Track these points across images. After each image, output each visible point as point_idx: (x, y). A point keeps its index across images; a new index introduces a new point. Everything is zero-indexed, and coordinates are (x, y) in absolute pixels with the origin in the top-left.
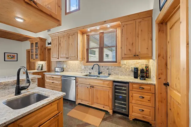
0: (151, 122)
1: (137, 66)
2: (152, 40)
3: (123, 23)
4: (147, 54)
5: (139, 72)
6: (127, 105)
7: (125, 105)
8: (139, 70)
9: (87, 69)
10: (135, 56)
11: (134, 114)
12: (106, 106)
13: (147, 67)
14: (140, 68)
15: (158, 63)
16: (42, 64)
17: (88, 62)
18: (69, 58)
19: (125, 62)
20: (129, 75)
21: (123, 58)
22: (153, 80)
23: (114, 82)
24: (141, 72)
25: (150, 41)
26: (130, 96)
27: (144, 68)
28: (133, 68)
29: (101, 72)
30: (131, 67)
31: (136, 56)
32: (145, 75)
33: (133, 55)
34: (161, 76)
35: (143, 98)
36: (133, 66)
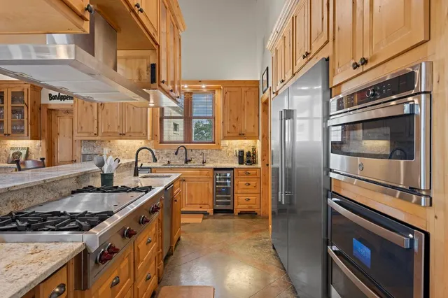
0: (256, 211)
1: (243, 148)
2: (259, 116)
3: (226, 89)
4: (254, 133)
5: (245, 156)
6: (232, 198)
7: (228, 198)
8: (245, 154)
9: (161, 156)
10: (240, 134)
11: (240, 206)
12: (205, 204)
13: (254, 149)
14: (246, 151)
15: (262, 142)
16: (27, 146)
17: (161, 142)
18: (127, 135)
19: (227, 142)
20: (232, 161)
21: (225, 138)
22: (259, 165)
23: (215, 169)
24: (247, 156)
25: (257, 117)
26: (235, 185)
27: (251, 151)
28: (238, 151)
29: (189, 158)
30: (235, 149)
31: (242, 136)
32: (251, 159)
33: (238, 134)
34: (265, 157)
35: (249, 184)
36: (237, 149)
